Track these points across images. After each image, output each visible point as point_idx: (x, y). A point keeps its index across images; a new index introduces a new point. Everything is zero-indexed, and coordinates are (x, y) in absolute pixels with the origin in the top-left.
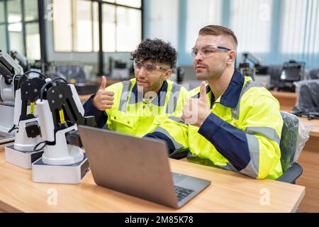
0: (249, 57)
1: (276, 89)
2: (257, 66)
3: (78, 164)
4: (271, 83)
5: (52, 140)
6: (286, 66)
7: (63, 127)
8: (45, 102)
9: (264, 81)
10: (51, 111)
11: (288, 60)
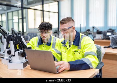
0: (95, 28)
1: (105, 39)
2: (98, 31)
3: (22, 63)
4: (103, 37)
5: (14, 54)
6: (108, 31)
7: (18, 50)
8: (12, 42)
9: (100, 36)
10: (14, 44)
11: (109, 29)
